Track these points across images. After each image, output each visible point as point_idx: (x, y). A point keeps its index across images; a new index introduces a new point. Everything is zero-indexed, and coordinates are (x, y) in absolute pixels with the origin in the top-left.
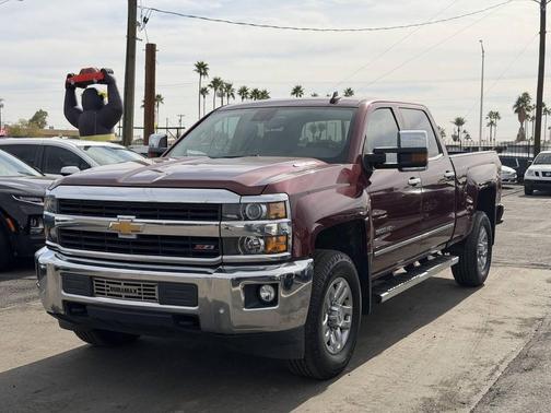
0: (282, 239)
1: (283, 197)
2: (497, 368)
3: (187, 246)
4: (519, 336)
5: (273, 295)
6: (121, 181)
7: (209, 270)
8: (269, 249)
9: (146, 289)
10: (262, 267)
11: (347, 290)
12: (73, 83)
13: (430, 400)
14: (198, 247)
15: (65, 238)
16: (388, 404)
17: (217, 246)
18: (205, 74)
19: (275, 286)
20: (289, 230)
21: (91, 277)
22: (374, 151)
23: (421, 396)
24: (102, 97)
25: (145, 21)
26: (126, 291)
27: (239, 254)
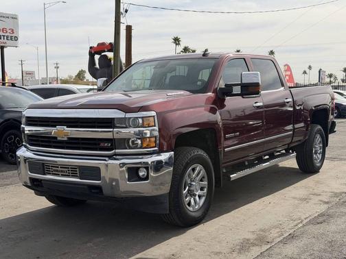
0: (153, 139)
1: (153, 113)
2: (301, 222)
3: (95, 144)
4: (327, 203)
5: (146, 174)
6: (59, 106)
7: (107, 159)
8: (145, 145)
9: (73, 171)
10: (140, 157)
11: (203, 172)
12: (93, 52)
13: (248, 240)
14: (102, 144)
15: (32, 140)
16: (219, 242)
17: (112, 144)
18: (179, 44)
19: (147, 168)
20: (156, 133)
21: (43, 163)
22: (226, 85)
23: (243, 237)
24: (110, 60)
25: (126, 11)
26: (62, 171)
27: (127, 149)
